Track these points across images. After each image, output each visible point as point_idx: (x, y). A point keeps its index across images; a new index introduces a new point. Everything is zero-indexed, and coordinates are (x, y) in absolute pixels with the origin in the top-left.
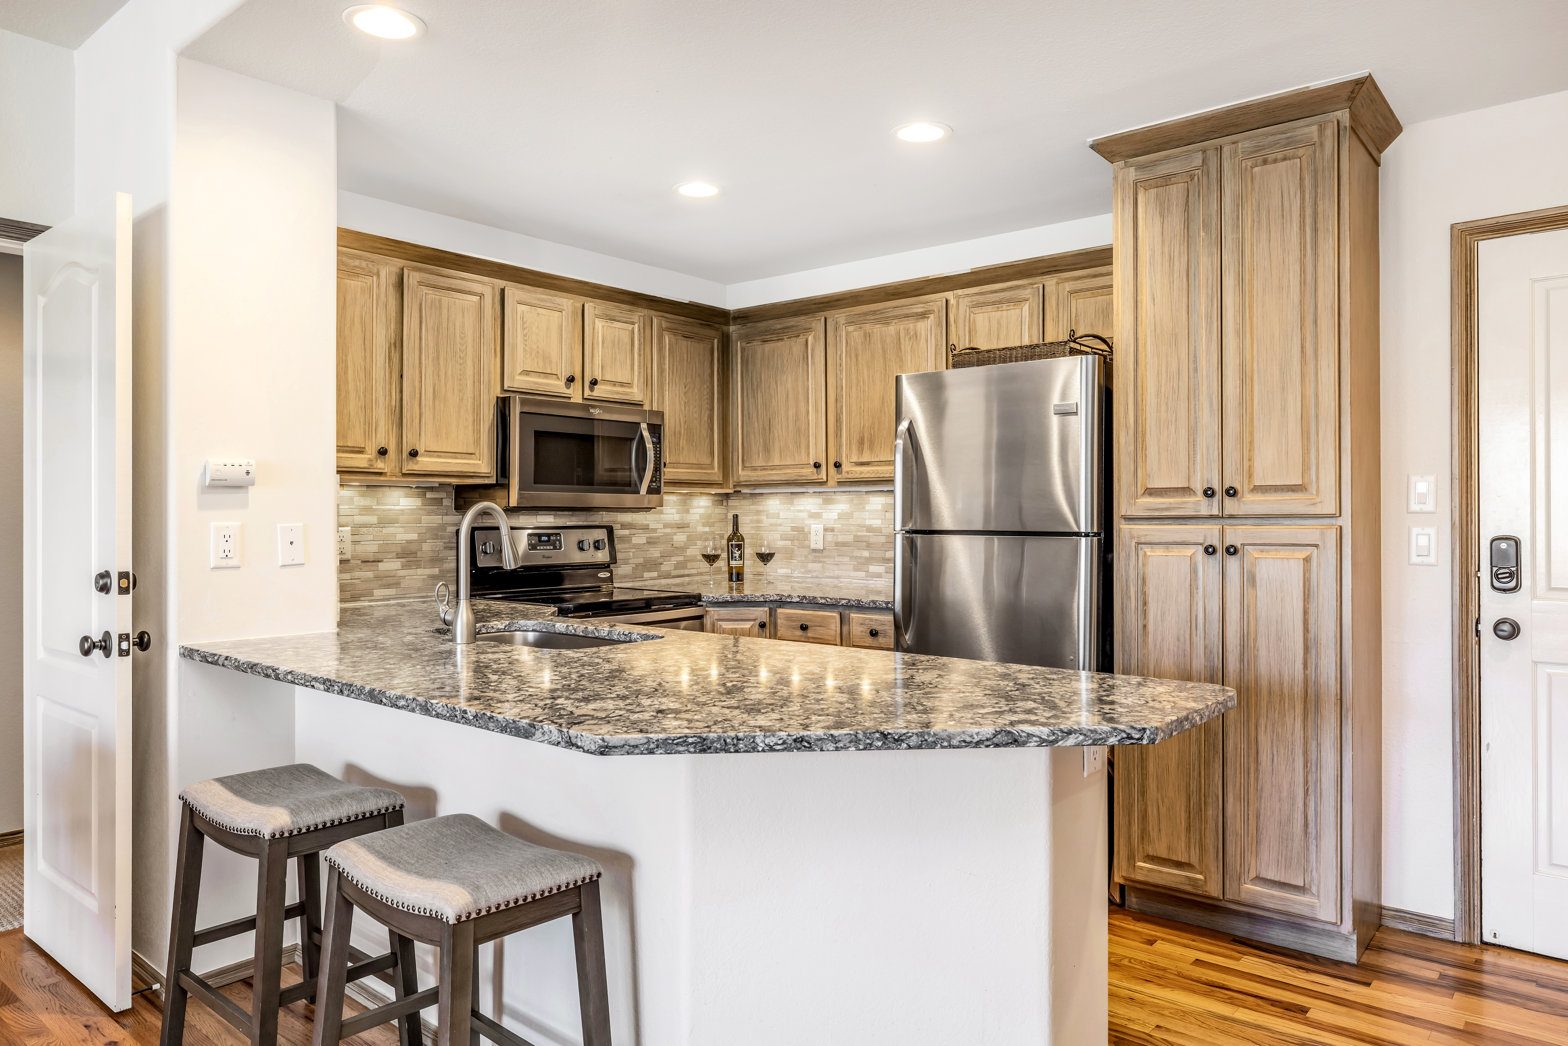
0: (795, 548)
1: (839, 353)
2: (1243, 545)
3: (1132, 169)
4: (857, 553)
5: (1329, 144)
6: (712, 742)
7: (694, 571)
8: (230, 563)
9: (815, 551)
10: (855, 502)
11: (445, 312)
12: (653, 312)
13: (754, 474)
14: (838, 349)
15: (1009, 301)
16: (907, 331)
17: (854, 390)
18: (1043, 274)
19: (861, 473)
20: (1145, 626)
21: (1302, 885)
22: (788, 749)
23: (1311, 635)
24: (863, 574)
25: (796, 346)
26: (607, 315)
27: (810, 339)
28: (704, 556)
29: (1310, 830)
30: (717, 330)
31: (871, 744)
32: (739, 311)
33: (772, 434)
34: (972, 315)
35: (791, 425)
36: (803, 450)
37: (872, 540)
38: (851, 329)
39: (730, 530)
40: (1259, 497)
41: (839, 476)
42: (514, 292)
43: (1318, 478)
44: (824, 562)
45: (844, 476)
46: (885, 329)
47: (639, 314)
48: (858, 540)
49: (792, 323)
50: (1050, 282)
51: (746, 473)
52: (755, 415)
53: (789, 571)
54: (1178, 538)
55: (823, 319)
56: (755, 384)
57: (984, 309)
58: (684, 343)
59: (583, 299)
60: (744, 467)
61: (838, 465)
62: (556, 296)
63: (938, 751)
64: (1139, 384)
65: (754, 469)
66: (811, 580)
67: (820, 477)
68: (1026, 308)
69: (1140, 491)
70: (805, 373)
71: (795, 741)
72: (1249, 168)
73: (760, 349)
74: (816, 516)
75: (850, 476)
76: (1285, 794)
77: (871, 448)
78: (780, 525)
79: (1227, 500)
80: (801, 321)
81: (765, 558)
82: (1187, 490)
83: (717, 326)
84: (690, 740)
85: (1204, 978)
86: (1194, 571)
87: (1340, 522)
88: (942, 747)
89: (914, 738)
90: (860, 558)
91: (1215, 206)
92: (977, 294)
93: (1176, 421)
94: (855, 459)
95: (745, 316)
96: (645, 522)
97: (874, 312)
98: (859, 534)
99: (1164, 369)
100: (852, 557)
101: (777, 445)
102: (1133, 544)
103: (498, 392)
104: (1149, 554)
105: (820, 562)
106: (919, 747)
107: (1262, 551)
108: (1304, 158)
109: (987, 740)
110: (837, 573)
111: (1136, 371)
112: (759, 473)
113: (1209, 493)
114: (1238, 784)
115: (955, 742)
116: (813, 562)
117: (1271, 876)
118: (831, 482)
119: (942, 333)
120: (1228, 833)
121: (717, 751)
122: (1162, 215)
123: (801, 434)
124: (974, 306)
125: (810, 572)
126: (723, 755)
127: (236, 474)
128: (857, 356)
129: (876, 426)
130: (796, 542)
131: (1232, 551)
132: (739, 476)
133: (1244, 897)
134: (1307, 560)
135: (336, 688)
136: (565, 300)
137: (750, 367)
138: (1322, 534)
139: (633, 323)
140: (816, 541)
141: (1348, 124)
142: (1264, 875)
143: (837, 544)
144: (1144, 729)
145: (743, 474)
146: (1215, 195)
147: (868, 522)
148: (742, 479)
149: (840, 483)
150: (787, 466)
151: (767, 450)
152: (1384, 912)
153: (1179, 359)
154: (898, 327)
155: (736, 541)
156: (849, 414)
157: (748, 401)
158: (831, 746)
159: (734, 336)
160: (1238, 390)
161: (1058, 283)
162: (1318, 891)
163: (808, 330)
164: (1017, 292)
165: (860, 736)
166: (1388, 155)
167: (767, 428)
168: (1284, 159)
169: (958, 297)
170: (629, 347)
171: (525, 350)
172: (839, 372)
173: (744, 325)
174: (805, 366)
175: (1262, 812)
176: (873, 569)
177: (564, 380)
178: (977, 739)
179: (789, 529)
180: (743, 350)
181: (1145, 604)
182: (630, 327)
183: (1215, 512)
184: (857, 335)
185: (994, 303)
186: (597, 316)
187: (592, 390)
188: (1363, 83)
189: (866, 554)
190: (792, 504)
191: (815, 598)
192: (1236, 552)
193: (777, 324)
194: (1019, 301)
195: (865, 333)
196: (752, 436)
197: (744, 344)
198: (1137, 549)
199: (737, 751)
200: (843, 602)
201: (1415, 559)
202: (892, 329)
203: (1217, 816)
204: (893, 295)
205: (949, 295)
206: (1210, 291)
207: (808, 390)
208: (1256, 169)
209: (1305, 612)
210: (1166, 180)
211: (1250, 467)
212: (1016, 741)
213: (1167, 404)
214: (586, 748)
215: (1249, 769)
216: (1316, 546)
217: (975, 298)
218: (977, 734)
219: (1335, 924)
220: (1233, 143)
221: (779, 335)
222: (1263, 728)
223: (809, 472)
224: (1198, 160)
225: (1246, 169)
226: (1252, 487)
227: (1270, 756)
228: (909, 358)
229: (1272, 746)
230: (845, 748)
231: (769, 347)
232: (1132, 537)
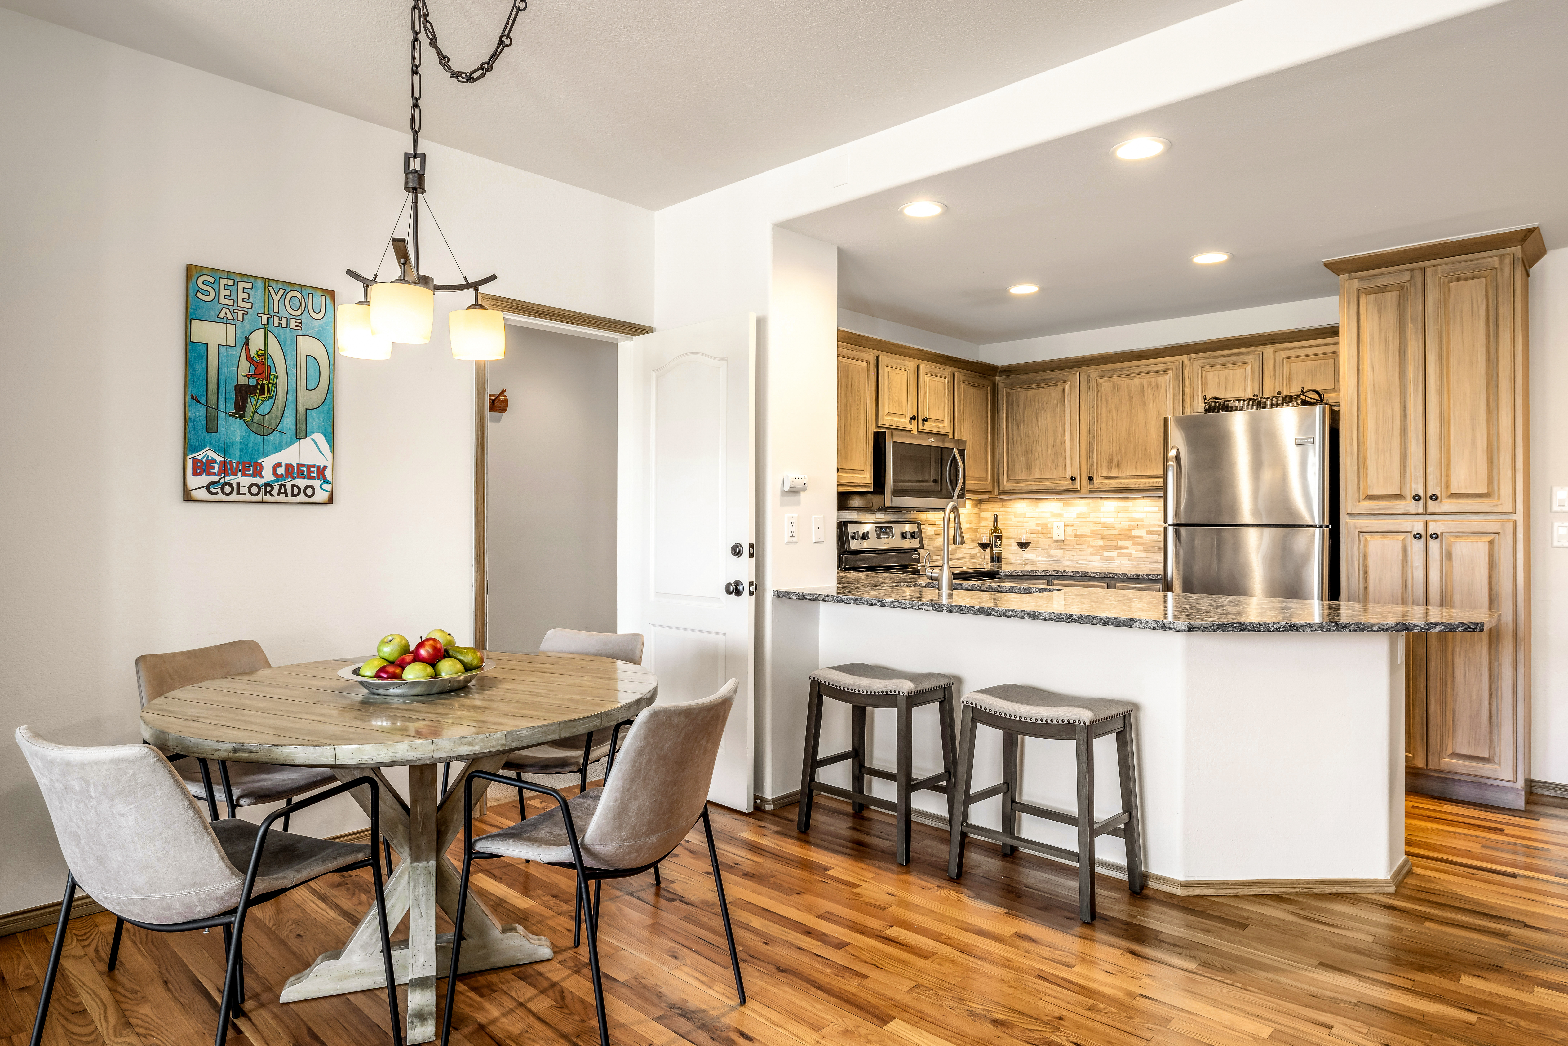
0: (1040, 539)
1: (1091, 398)
2: (1442, 533)
3: (1356, 281)
4: (1093, 543)
5: (1507, 270)
6: (1246, 626)
7: (961, 556)
8: (794, 540)
9: (1057, 541)
10: (1091, 505)
11: (850, 374)
12: (954, 369)
13: (1018, 484)
14: (1091, 395)
15: (1235, 363)
16: (1150, 383)
17: (1104, 425)
18: (1263, 345)
19: (1110, 484)
20: (1366, 588)
21: (1487, 756)
22: (1286, 631)
23: (1494, 592)
24: (1099, 558)
25: (1055, 392)
26: (931, 372)
27: (1067, 387)
28: (980, 544)
29: (1493, 720)
30: (989, 380)
31: (1330, 629)
32: (1006, 366)
33: (1033, 456)
34: (1204, 373)
35: (1050, 449)
36: (1060, 468)
37: (1105, 533)
38: (1101, 380)
39: (991, 526)
40: (1454, 501)
41: (1091, 487)
42: (884, 359)
43: (1499, 488)
44: (1065, 549)
45: (1095, 486)
46: (1130, 382)
47: (948, 371)
48: (1093, 533)
49: (1051, 376)
50: (1268, 351)
51: (1010, 484)
52: (1018, 442)
53: (1034, 556)
54: (1391, 528)
55: (1078, 373)
56: (1019, 419)
57: (1214, 368)
58: (972, 390)
59: (918, 361)
60: (1008, 480)
61: (1090, 479)
62: (904, 360)
63: (1365, 633)
64: (1361, 425)
65: (1018, 481)
66: (1053, 562)
67: (1075, 487)
68: (1249, 368)
69: (1361, 497)
70: (1062, 412)
71: (1290, 626)
72: (1446, 283)
73: (1022, 394)
74: (1058, 515)
75: (1100, 486)
76: (1474, 697)
77: (1119, 466)
78: (1027, 522)
79: (1430, 502)
80: (1058, 374)
81: (1023, 545)
82: (1399, 497)
83: (989, 377)
84: (1235, 625)
85: (1425, 814)
86: (1405, 550)
87: (1514, 517)
88: (1368, 631)
89: (1353, 626)
90: (1096, 546)
91: (1421, 307)
92: (1208, 358)
93: (1390, 450)
94: (1105, 474)
95: (1009, 371)
96: (934, 520)
97: (1122, 369)
98: (1095, 528)
99: (1381, 415)
100: (1088, 546)
101: (1037, 463)
102: (1357, 533)
103: (874, 429)
104: (1369, 539)
105: (1061, 549)
106: (1356, 631)
107: (1457, 537)
108: (1488, 278)
109: (1392, 628)
110: (1076, 557)
111: (1358, 416)
112: (1022, 484)
113: (1417, 498)
114: (1438, 692)
115: (1374, 629)
116: (1055, 549)
117: (1464, 751)
118: (1083, 491)
119: (1179, 385)
120: (1431, 725)
121: (1249, 631)
122: (1379, 312)
123: (1058, 456)
124: (1205, 366)
125: (1052, 556)
126: (1252, 633)
127: (799, 483)
128: (1107, 401)
129: (1123, 451)
130: (1040, 535)
131: (1434, 536)
132: (1004, 486)
133: (1443, 767)
134: (1491, 542)
135: (945, 608)
136: (909, 363)
137: (1014, 407)
138: (1503, 526)
139: (945, 378)
140: (1058, 533)
141: (1520, 256)
142: (1458, 751)
143: (1076, 536)
144: (1478, 624)
145: (1007, 485)
146: (1420, 300)
147: (1103, 520)
148: (1006, 488)
149: (1091, 492)
150: (1047, 479)
151: (1029, 467)
152: (1533, 784)
153: (1393, 409)
154: (1142, 380)
155: (997, 534)
156: (1100, 442)
157: (1013, 431)
158: (1309, 630)
159: (1001, 385)
160: (1438, 430)
161: (1274, 352)
162: (1500, 760)
163: (1065, 381)
164: (1241, 357)
165: (1324, 625)
166: (1535, 269)
167: (1029, 451)
168: (1473, 278)
169: (1190, 359)
170: (943, 394)
171: (889, 399)
172: (1091, 412)
173: (1008, 376)
174: (1062, 407)
175: (1457, 710)
176: (1107, 554)
177: (909, 419)
178: (1386, 627)
179: (1034, 525)
180: (1008, 395)
181: (1366, 572)
182: (943, 380)
183: (1421, 511)
184: (1106, 385)
185: (1222, 364)
186: (926, 374)
187: (923, 425)
188: (1533, 231)
189: (1101, 543)
190: (1037, 506)
191: (1086, 573)
192: (1437, 537)
193: (1039, 377)
194: (1243, 364)
195: (1114, 385)
196: (1016, 457)
197: (1009, 390)
198: (1359, 536)
199: (1259, 631)
200: (1111, 575)
201: (1556, 543)
202: (1137, 381)
203: (1423, 713)
204: (1138, 357)
205: (1185, 358)
206: (1417, 363)
207: (1065, 424)
208: (1452, 284)
209: (1490, 577)
210: (1382, 289)
211: (1447, 481)
212: (1407, 628)
213: (1383, 438)
214: (1177, 629)
215: (1446, 682)
216: (1498, 533)
217: (1206, 361)
218: (1387, 624)
219: (1512, 781)
220: (1434, 266)
221: (1040, 385)
222: (1458, 654)
223: (1066, 484)
224: (1407, 276)
225: (1444, 283)
226: (1449, 494)
227: (1463, 672)
228: (1152, 402)
229: (1465, 666)
230: (1316, 630)
231: (1030, 393)
232: (1356, 528)
